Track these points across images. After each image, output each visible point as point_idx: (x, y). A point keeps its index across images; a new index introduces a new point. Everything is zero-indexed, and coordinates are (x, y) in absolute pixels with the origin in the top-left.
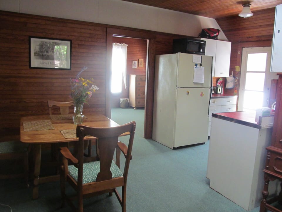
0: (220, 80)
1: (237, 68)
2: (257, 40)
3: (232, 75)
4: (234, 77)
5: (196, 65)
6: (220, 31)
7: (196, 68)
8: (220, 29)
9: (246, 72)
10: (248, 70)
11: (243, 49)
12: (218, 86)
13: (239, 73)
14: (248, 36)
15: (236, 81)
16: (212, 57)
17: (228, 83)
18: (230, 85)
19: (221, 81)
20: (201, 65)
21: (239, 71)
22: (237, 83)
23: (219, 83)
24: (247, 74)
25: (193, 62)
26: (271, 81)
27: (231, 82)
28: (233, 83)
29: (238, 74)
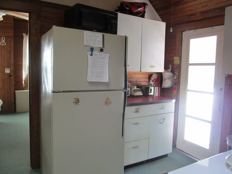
0: (153, 76)
1: (176, 60)
2: (201, 18)
3: (170, 70)
4: (172, 71)
5: (92, 49)
6: (147, 4)
7: (91, 55)
8: (148, 2)
9: (188, 64)
10: (190, 62)
11: (184, 33)
12: (151, 85)
13: (179, 66)
14: (189, 13)
15: (175, 78)
16: (126, 38)
17: (165, 80)
18: (167, 84)
19: (156, 78)
20: (102, 50)
21: (179, 63)
22: (176, 81)
23: (153, 81)
24: (190, 67)
25: (85, 44)
26: (226, 77)
27: (169, 79)
28: (171, 79)
29: (178, 68)
